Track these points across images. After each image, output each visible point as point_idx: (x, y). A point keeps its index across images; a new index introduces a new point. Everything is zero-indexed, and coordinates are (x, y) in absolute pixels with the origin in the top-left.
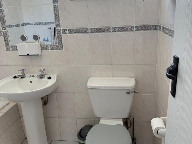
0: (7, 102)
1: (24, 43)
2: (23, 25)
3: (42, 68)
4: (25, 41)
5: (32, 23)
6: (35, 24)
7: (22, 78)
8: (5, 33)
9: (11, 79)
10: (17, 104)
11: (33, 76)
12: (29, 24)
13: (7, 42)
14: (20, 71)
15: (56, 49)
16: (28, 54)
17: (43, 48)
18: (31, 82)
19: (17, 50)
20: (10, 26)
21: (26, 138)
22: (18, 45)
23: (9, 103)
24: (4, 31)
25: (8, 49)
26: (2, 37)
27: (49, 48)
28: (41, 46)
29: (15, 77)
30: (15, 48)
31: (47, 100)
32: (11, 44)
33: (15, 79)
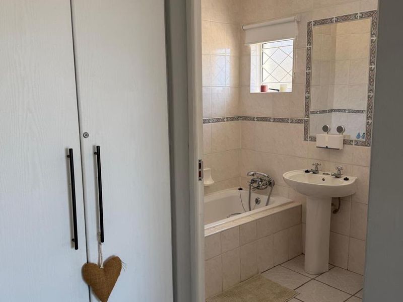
0: (290, 200)
1: (325, 134)
2: (331, 111)
3: (340, 166)
4: (326, 132)
5: (345, 110)
6: (349, 111)
7: (314, 173)
8: (307, 122)
9: (302, 172)
10: (301, 205)
11: (327, 174)
12: (340, 111)
13: (306, 130)
14: (313, 165)
15: (362, 145)
16: (327, 147)
17: (345, 142)
18: (323, 180)
19: (316, 141)
20: (313, 113)
21: (303, 254)
22: (318, 136)
23: (292, 202)
24: (306, 119)
25: (305, 139)
26: (303, 125)
27: (354, 143)
28: (344, 140)
29: (307, 171)
30: (314, 139)
31: (338, 208)
32: (311, 133)
33: (306, 174)
